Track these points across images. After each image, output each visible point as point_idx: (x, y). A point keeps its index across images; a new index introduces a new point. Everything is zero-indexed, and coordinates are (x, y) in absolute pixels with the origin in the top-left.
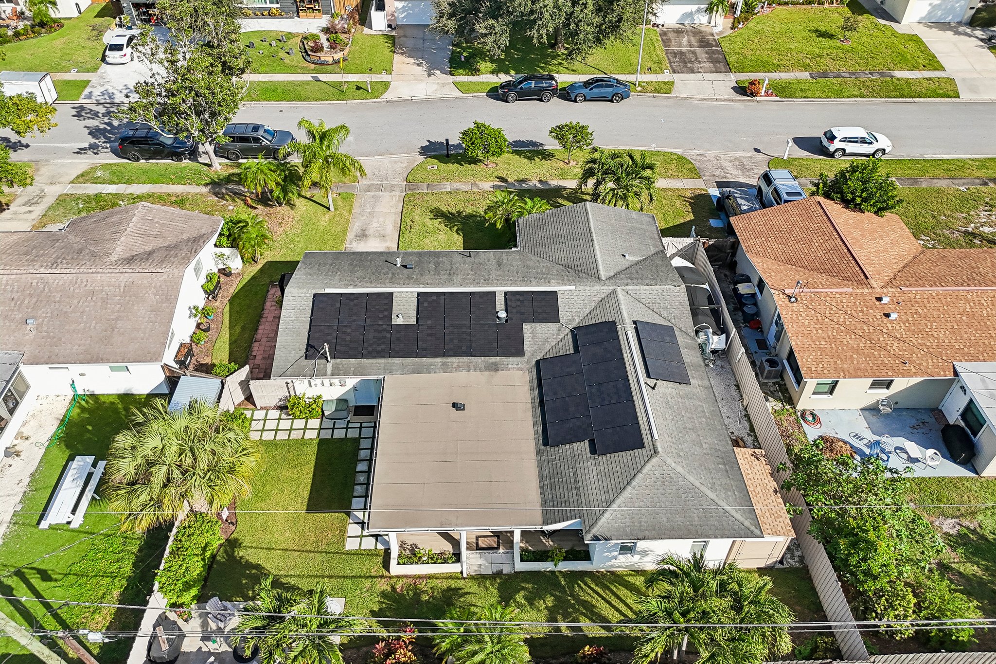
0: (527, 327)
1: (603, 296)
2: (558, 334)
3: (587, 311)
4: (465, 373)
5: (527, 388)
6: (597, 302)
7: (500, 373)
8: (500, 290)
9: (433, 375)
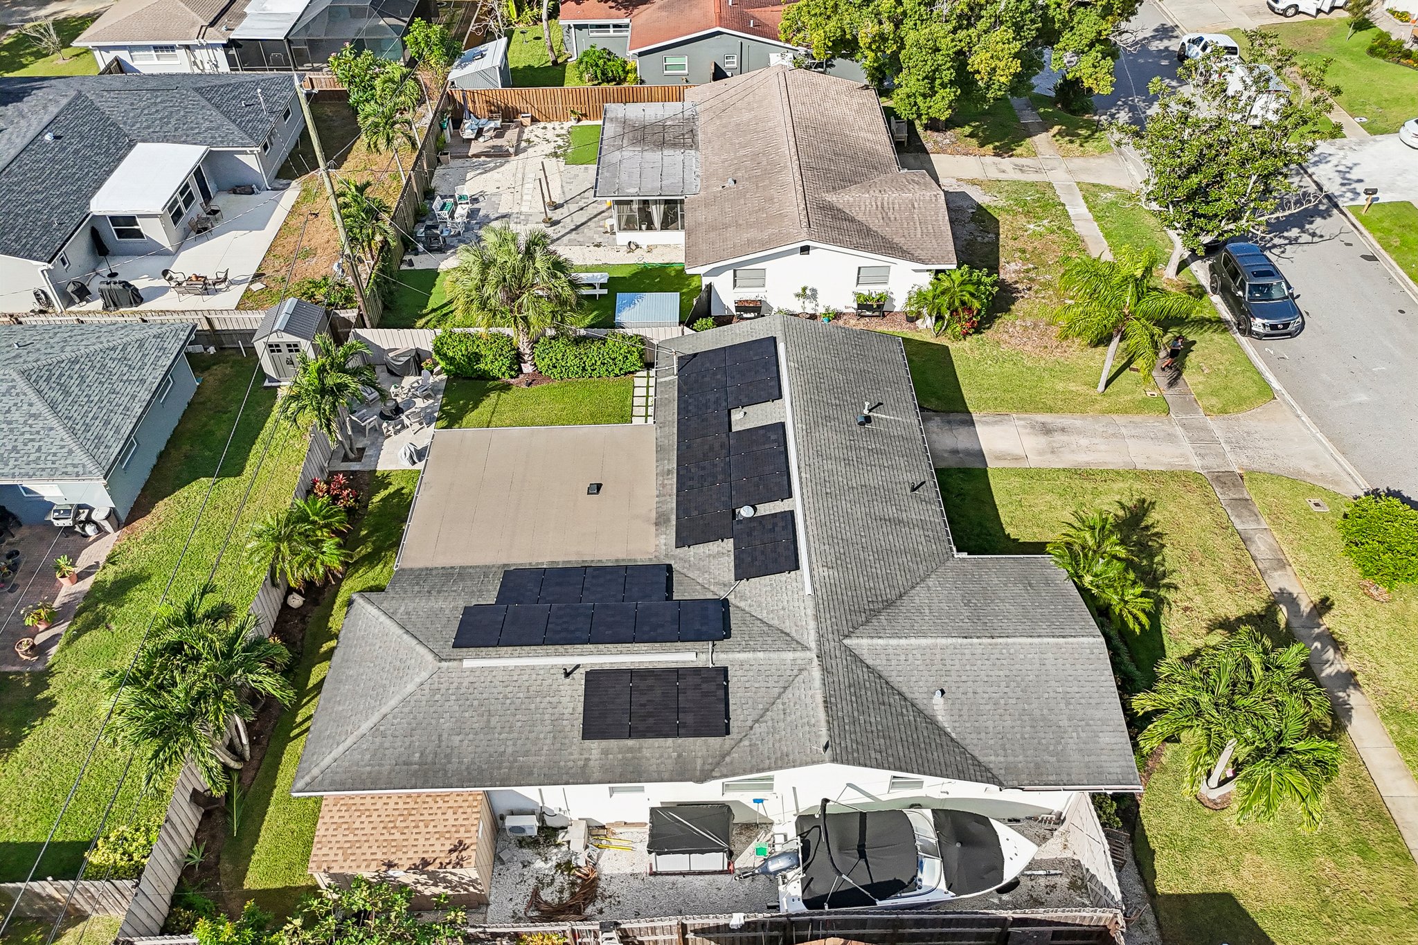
0: (729, 544)
1: (794, 634)
2: (716, 584)
3: (763, 615)
4: (655, 493)
5: (622, 556)
6: (782, 627)
7: (653, 528)
8: (796, 504)
9: (655, 464)
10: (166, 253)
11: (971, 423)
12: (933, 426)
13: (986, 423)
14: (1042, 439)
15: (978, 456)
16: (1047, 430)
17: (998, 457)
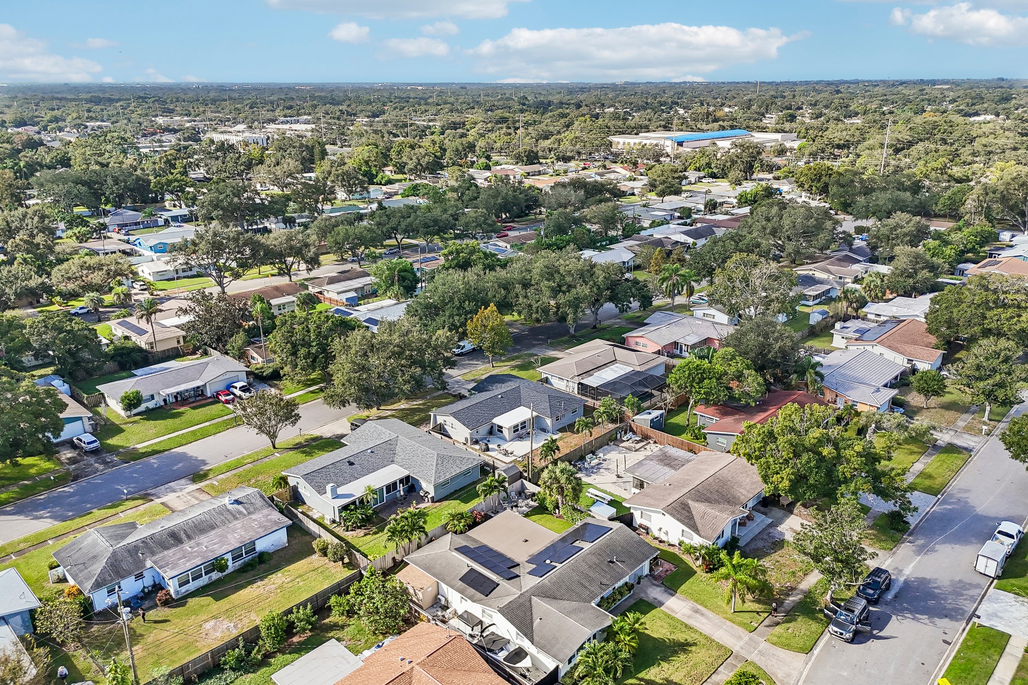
0: (535, 566)
1: (523, 587)
2: (522, 572)
3: (522, 582)
4: (538, 549)
5: (513, 557)
7: (527, 556)
8: (560, 565)
9: (546, 543)
10: (506, 440)
11: (673, 595)
12: (659, 589)
13: (678, 598)
14: (690, 612)
15: (661, 604)
16: (697, 611)
17: (667, 608)
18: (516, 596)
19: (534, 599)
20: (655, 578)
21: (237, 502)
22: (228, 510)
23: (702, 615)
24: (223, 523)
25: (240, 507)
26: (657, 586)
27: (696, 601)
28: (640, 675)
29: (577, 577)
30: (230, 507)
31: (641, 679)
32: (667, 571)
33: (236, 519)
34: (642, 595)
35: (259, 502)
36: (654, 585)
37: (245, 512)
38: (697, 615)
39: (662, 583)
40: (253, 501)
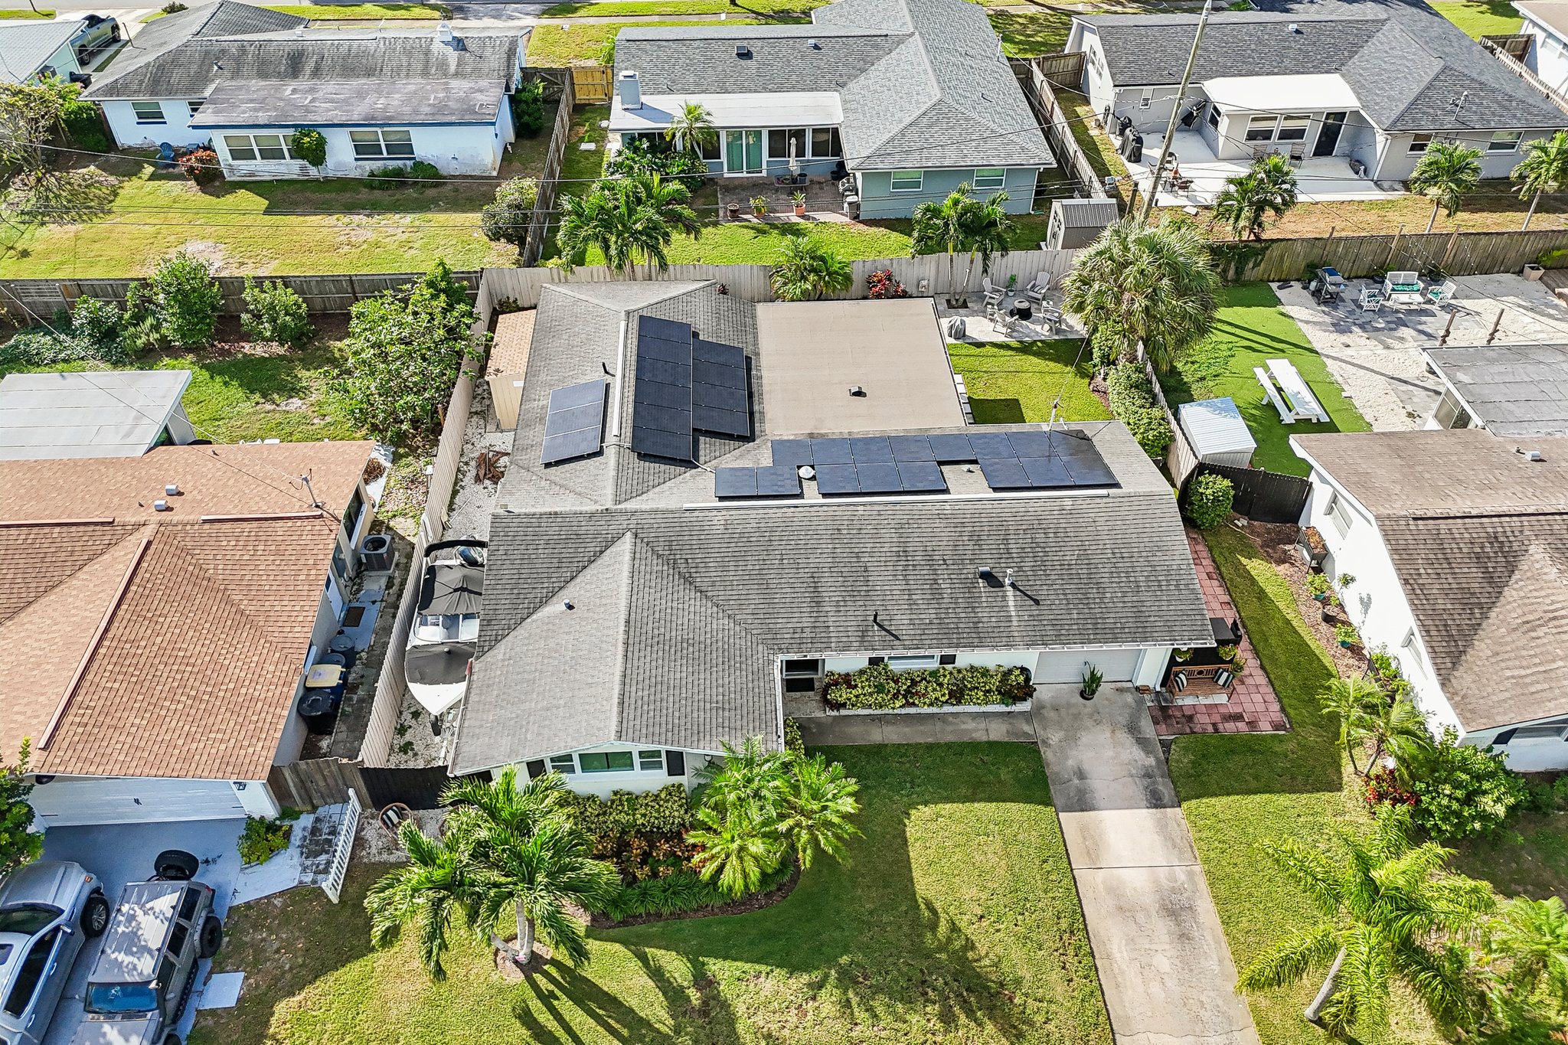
3: (668, 484)
7: (807, 431)
11: (1156, 801)
12: (1136, 754)
13: (1162, 827)
14: (1150, 901)
15: (1082, 803)
16: (1175, 910)
17: (1084, 830)
18: (589, 507)
19: (626, 544)
20: (1163, 713)
21: (460, 44)
22: (427, 53)
23: (1184, 937)
24: (396, 72)
25: (453, 56)
26: (1142, 742)
27: (1213, 881)
28: (715, 967)
29: (826, 560)
30: (437, 47)
31: (703, 981)
32: (1238, 717)
33: (425, 73)
34: (1055, 737)
35: (495, 60)
36: (1133, 729)
37: (453, 68)
38: (1162, 928)
39: (1166, 745)
40: (488, 52)
